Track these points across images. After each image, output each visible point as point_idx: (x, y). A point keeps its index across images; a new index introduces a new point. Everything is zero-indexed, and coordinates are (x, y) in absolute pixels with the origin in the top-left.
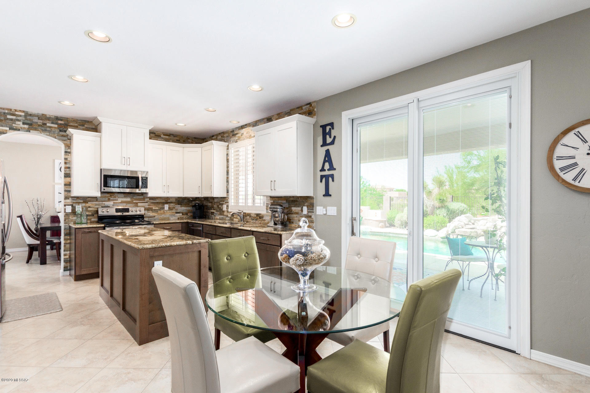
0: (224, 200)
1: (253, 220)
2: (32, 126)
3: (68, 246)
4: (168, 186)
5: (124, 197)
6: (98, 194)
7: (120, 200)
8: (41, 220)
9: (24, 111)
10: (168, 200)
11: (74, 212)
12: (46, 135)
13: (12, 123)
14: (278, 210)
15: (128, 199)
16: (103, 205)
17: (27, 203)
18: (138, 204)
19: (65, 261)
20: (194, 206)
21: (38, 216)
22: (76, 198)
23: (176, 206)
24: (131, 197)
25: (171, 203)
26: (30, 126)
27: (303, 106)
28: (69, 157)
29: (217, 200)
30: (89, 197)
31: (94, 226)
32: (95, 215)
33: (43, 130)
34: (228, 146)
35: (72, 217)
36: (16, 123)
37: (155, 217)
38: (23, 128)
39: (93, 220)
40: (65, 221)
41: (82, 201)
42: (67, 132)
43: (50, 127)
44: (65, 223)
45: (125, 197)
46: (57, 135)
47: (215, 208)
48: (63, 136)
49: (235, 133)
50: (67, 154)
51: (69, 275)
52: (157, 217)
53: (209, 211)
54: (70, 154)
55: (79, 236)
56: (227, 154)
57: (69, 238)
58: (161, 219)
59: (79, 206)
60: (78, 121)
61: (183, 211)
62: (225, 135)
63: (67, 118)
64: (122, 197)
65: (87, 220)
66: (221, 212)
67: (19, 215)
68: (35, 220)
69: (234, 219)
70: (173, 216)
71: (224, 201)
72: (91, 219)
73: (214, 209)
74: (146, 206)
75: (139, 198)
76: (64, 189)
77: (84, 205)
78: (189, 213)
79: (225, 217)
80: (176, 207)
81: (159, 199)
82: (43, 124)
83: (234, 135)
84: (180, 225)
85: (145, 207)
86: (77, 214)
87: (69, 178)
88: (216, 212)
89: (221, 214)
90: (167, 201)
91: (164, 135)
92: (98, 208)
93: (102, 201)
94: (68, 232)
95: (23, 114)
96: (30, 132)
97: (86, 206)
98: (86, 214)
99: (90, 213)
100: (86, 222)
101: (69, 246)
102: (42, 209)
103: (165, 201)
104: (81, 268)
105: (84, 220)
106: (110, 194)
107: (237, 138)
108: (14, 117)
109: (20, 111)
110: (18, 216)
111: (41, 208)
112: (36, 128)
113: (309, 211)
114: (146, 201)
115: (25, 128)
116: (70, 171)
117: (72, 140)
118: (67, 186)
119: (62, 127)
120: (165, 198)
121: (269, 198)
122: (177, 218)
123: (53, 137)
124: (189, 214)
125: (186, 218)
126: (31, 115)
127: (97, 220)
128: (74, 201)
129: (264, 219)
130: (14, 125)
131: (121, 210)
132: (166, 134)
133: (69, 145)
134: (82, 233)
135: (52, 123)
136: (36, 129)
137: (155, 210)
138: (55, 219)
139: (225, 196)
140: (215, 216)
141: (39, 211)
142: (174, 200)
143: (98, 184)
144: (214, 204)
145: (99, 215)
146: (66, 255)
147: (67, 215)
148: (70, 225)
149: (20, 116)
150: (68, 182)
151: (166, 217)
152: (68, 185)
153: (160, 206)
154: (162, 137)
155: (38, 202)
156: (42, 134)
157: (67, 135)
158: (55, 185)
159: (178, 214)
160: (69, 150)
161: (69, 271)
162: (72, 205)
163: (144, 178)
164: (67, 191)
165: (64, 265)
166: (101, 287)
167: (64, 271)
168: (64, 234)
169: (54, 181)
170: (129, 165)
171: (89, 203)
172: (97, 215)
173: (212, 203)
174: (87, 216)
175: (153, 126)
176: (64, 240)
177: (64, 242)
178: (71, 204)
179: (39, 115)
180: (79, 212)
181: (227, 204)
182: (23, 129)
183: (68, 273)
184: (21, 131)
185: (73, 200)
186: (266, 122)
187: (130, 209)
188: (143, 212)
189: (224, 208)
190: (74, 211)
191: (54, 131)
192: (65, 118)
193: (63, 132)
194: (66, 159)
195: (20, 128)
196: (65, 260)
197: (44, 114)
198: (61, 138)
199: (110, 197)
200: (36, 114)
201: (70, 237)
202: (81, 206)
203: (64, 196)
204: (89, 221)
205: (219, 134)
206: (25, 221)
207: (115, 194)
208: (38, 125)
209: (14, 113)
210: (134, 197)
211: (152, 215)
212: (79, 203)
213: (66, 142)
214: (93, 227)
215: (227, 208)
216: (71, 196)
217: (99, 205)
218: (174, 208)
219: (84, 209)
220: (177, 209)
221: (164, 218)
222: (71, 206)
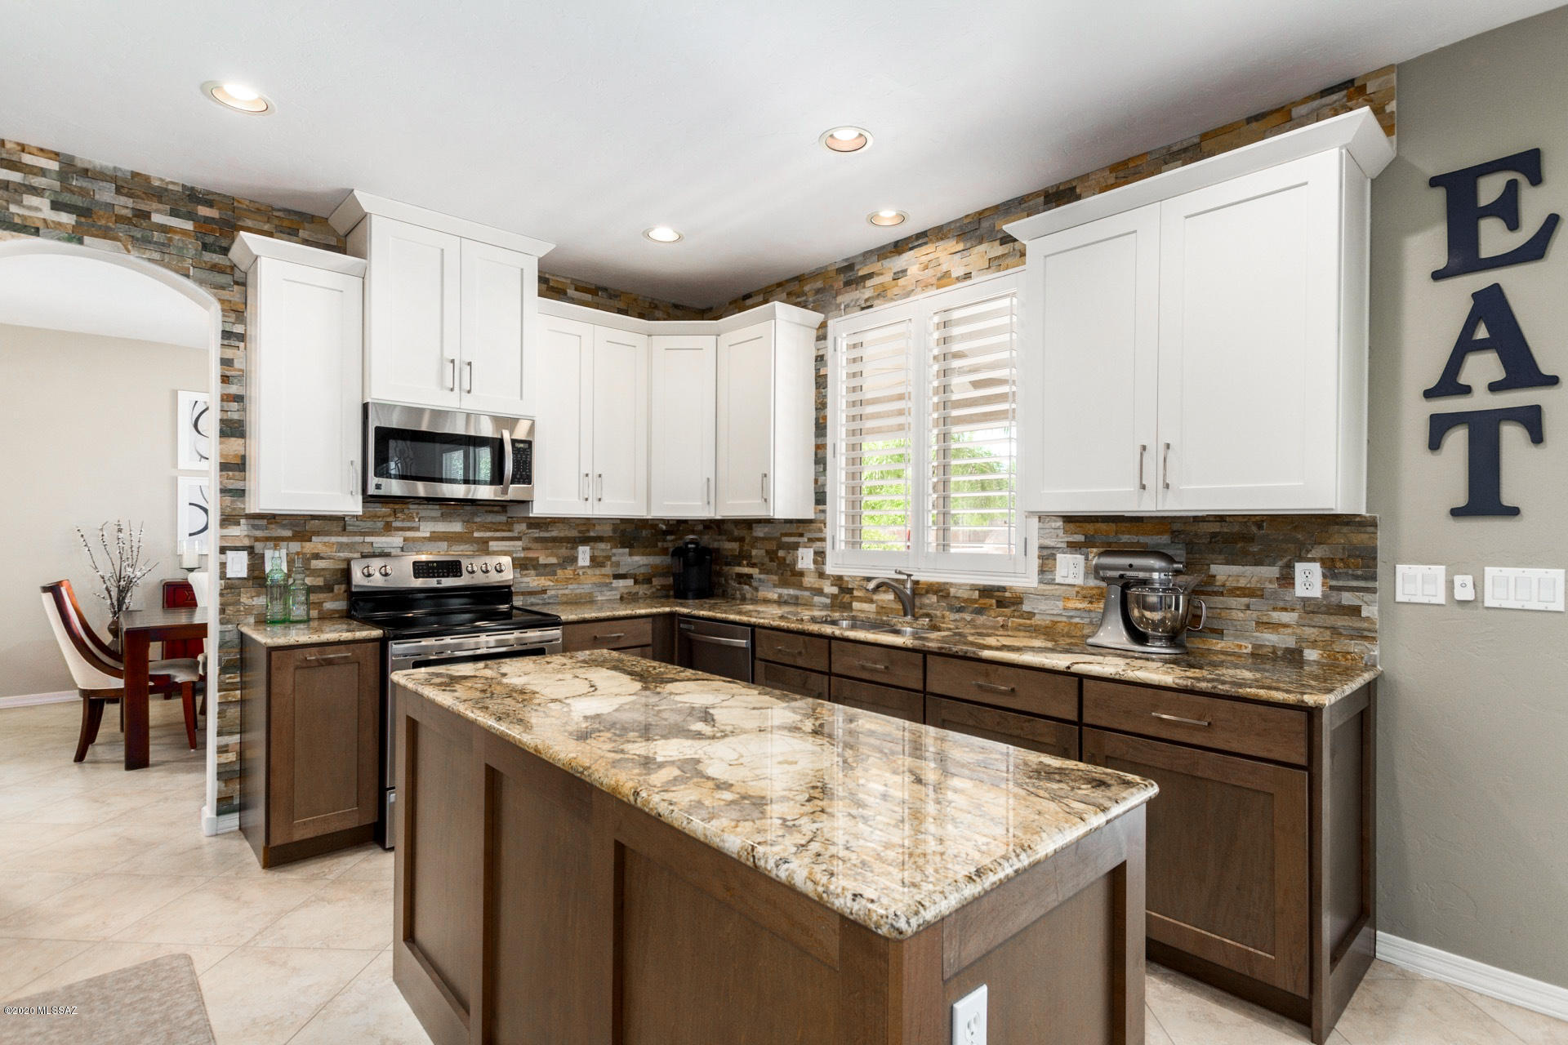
0: (800, 531)
1: (960, 610)
2: (90, 221)
3: (234, 712)
4: (600, 476)
5: (442, 515)
6: (353, 506)
7: (429, 529)
8: (129, 594)
9: (57, 154)
10: (588, 531)
11: (257, 577)
12: (150, 260)
13: (8, 202)
14: (1156, 576)
15: (456, 527)
16: (367, 549)
17: (82, 536)
18: (491, 543)
19: (223, 774)
20: (679, 552)
21: (119, 582)
22: (264, 522)
23: (614, 551)
24: (467, 519)
25: (600, 539)
26: (83, 220)
27: (1295, 104)
28: (240, 353)
29: (766, 529)
30: (314, 517)
31: (342, 639)
32: (336, 587)
33: (138, 239)
34: (823, 325)
35: (252, 597)
36: (25, 203)
37: (544, 591)
38: (52, 225)
39: (329, 605)
40: (222, 611)
41: (288, 533)
42: (235, 253)
43: (164, 229)
44: (222, 622)
45: (444, 517)
46: (191, 261)
47: (754, 561)
48: (215, 268)
49: (861, 273)
50: (233, 343)
51: (237, 828)
52: (553, 592)
53: (726, 569)
54: (242, 345)
55: (286, 680)
56: (820, 359)
57: (238, 680)
58: (565, 599)
59: (277, 554)
60: (275, 213)
61: (637, 572)
62: (807, 288)
63: (233, 199)
64: (434, 519)
65: (308, 610)
66: (790, 575)
67: (48, 582)
68: (110, 596)
69: (856, 605)
70: (605, 589)
71: (801, 535)
72: (320, 604)
73: (753, 565)
74: (516, 552)
75: (494, 520)
76: (221, 483)
77: (295, 547)
78: (654, 576)
79: (807, 593)
80: (614, 555)
81: (561, 525)
82: (135, 216)
83: (858, 282)
84: (647, 626)
85: (514, 555)
86: (269, 583)
87: (240, 441)
88: (762, 576)
89: (784, 583)
90: (587, 535)
91: (576, 289)
92: (348, 561)
93: (364, 534)
94: (235, 655)
95: (54, 166)
96: (80, 242)
97: (305, 551)
98: (304, 584)
99: (320, 582)
100: (306, 618)
101: (238, 714)
102: (135, 557)
103: (580, 532)
104: (291, 814)
105: (298, 611)
106: (391, 505)
107: (868, 293)
108: (15, 177)
109: (42, 150)
110: (43, 585)
111: (129, 554)
112: (108, 228)
113: (1334, 583)
114: (516, 531)
115: (59, 224)
116: (244, 410)
117: (250, 290)
118: (231, 473)
119: (213, 230)
120: (578, 522)
121: (1060, 524)
122: (618, 597)
123: (177, 271)
124: (655, 581)
125: (646, 594)
126: (85, 173)
127: (345, 608)
128: (259, 533)
129: (1026, 607)
130: (13, 208)
131: (433, 568)
132: (584, 285)
133: (241, 307)
134: (297, 668)
135: (174, 213)
136: (106, 234)
137: (546, 565)
138: (179, 595)
139: (810, 515)
140: (756, 589)
141: (124, 564)
142: (607, 531)
143: (352, 462)
144: (753, 547)
145: (354, 589)
146: (227, 751)
147: (230, 588)
148: (245, 630)
149: (43, 172)
150: (236, 456)
151: (583, 591)
152: (235, 467)
153: (564, 552)
154: (568, 295)
155: (121, 535)
156: (131, 257)
157: (233, 267)
158: (179, 478)
159: (621, 583)
160: (238, 329)
161: (236, 815)
162: (250, 550)
163: (522, 445)
164: (230, 490)
165: (219, 792)
166: (403, 945)
167: (219, 813)
168: (220, 664)
169: (175, 465)
170: (469, 392)
171: (314, 538)
172: (343, 587)
173: (741, 540)
174: (310, 590)
175: (553, 246)
176: (219, 691)
177: (220, 697)
178: (246, 542)
179: (119, 174)
180: (278, 576)
181: (818, 544)
182: (55, 228)
183: (233, 821)
184: (46, 236)
185: (255, 527)
186: (1041, 208)
187: (465, 563)
188: (508, 575)
189: (805, 559)
190: (256, 573)
191: (180, 245)
192: (225, 196)
193: (215, 252)
194: (226, 362)
195: (40, 224)
196: (222, 770)
197: (138, 174)
198: (205, 275)
199: (391, 519)
200: (107, 167)
201: (241, 676)
202: (284, 552)
203: (219, 514)
204: (314, 613)
205: (780, 285)
206: (73, 605)
207: (411, 506)
208: (116, 215)
209: (14, 158)
210: (478, 520)
211: (535, 584)
212: (277, 541)
213: (226, 294)
214: (339, 643)
215: (815, 562)
216: (247, 512)
217: (350, 547)
218: (609, 558)
219: (298, 564)
220: (618, 564)
221: (576, 595)
222: (244, 555)
